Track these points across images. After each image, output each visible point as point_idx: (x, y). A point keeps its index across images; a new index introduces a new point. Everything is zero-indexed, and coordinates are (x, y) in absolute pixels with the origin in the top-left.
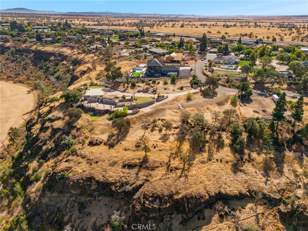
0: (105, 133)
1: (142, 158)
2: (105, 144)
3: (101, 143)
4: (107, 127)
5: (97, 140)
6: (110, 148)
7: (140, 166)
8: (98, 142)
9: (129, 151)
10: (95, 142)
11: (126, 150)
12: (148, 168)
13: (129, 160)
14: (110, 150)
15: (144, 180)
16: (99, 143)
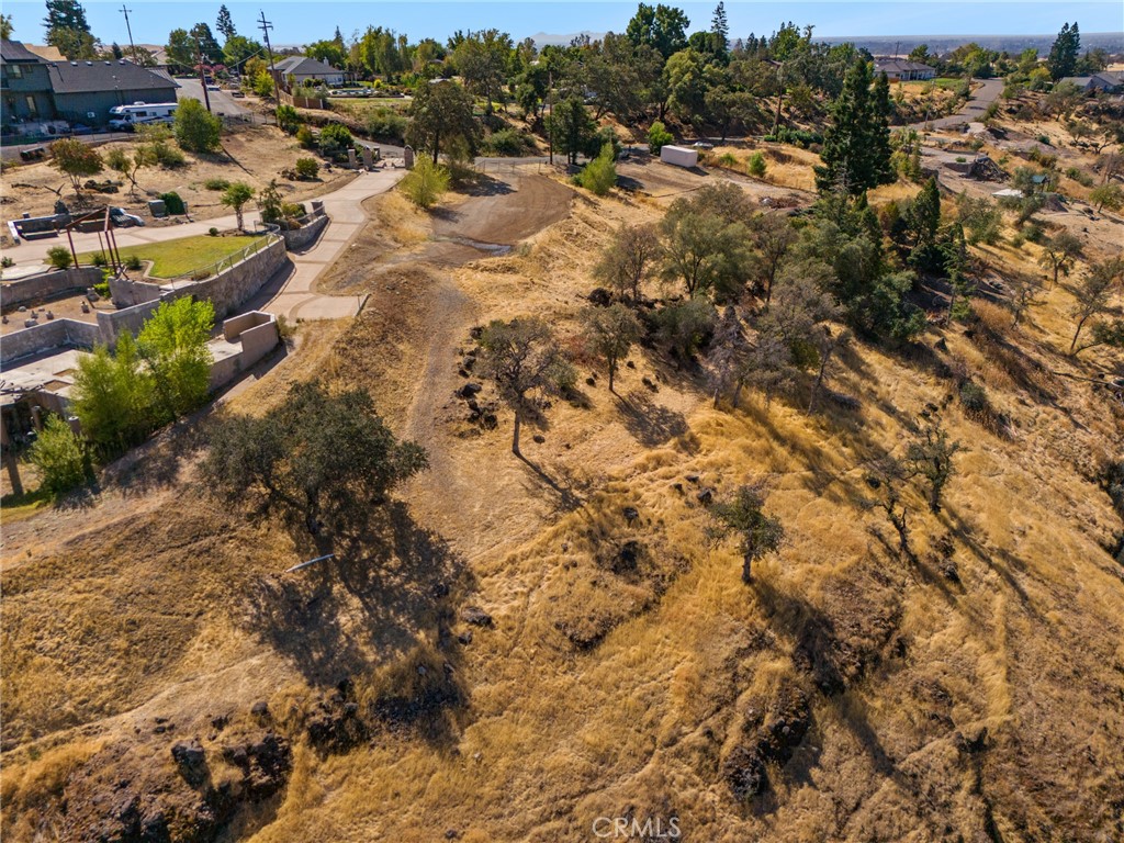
0: (192, 630)
1: (761, 624)
2: (335, 737)
3: (273, 757)
4: (144, 568)
5: (191, 765)
6: (439, 739)
7: (831, 687)
8: (221, 774)
9: (618, 632)
10: (189, 801)
11: (587, 646)
12: (877, 660)
13: (724, 702)
14: (467, 744)
15: (960, 764)
16: (260, 778)
